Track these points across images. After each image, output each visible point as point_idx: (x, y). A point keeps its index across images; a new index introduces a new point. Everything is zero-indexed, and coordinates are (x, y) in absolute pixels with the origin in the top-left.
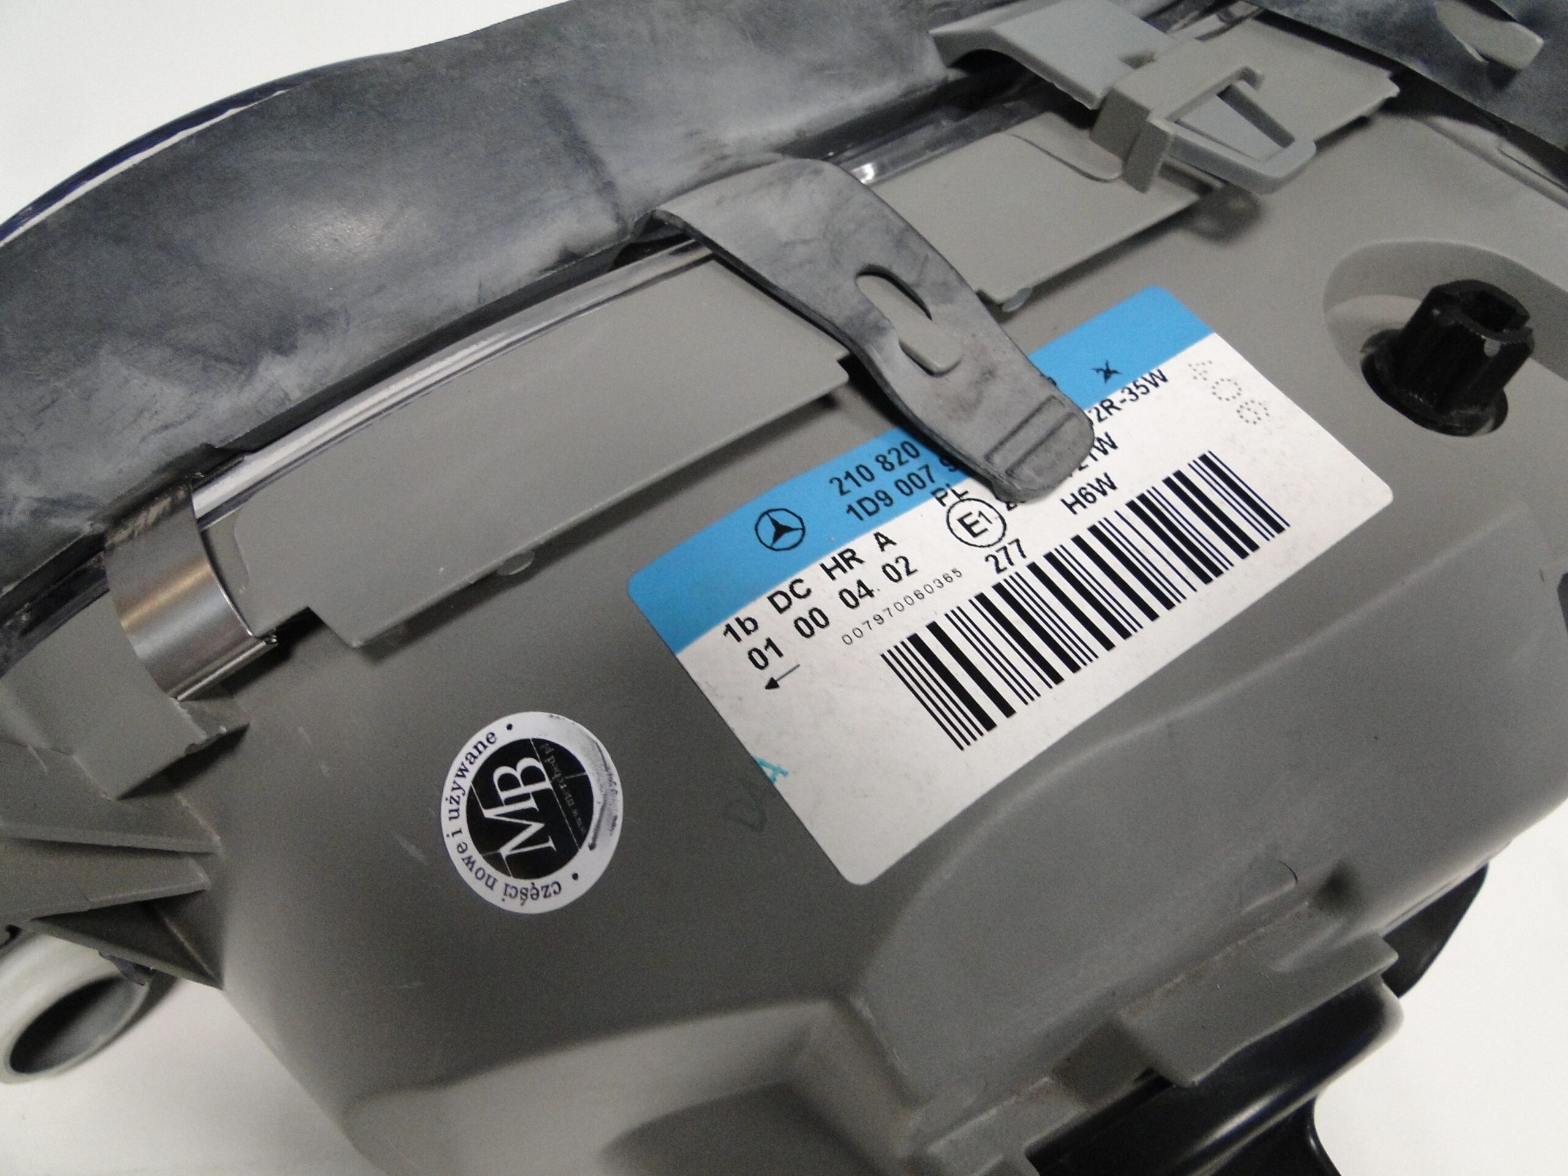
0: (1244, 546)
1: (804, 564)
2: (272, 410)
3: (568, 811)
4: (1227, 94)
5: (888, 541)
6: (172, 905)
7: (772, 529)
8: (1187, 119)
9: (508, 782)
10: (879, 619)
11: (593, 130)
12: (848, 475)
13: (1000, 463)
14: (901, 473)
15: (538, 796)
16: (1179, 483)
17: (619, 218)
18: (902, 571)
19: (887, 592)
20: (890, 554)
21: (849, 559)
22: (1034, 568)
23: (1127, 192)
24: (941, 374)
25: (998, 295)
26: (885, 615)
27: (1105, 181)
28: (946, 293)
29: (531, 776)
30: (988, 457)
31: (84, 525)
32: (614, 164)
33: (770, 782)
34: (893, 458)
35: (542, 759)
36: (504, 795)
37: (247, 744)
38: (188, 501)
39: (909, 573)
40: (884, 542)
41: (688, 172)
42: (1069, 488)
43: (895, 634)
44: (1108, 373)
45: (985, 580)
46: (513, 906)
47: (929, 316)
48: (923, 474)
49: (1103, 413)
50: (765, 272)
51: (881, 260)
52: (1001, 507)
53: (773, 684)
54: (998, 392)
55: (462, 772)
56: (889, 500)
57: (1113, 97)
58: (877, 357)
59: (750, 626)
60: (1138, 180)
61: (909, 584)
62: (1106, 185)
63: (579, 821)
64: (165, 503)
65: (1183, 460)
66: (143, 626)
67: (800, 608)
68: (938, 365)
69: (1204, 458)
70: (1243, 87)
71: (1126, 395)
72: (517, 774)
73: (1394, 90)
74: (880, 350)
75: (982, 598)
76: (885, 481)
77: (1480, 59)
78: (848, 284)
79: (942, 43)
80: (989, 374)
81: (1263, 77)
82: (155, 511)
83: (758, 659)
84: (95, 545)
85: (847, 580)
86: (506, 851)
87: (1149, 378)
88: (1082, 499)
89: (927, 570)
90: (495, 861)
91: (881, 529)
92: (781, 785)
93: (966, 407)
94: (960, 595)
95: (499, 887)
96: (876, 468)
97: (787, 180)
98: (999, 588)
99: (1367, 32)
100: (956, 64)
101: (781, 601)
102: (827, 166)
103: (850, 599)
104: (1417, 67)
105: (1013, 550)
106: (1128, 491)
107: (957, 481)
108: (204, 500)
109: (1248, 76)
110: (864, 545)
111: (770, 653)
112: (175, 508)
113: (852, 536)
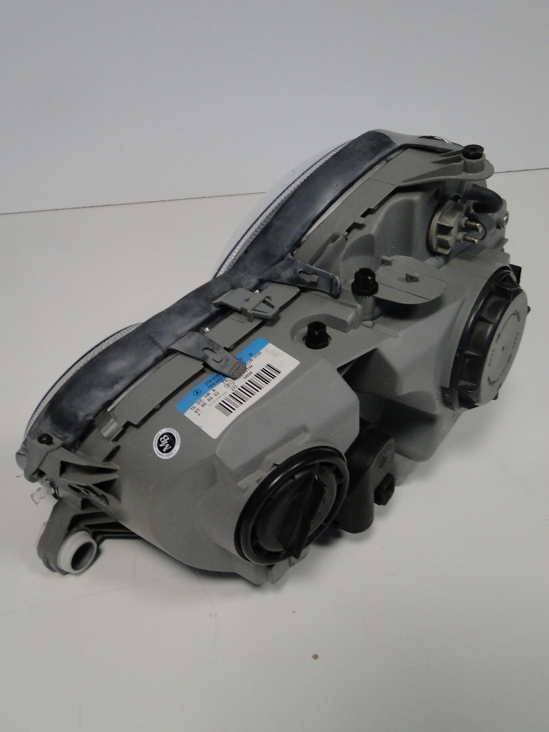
0: (273, 377)
1: (201, 396)
2: (117, 392)
3: (172, 441)
4: (264, 302)
5: (215, 390)
6: (112, 482)
7: (196, 393)
8: (256, 309)
9: (163, 440)
10: (214, 402)
11: (156, 339)
12: (208, 382)
13: (230, 374)
14: (216, 379)
15: (168, 441)
16: (264, 370)
17: (163, 351)
18: (217, 394)
19: (215, 398)
20: (215, 392)
21: (209, 394)
22: (239, 389)
23: (249, 323)
24: (220, 362)
25: (228, 347)
26: (215, 401)
27: (243, 322)
28: (218, 349)
29: (166, 438)
30: (229, 373)
31: (91, 418)
32: (160, 343)
33: (201, 429)
34: (215, 378)
35: (167, 435)
36: (162, 442)
37: (121, 449)
38: (107, 410)
39: (218, 394)
40: (214, 391)
41: (173, 341)
42: (244, 375)
43: (217, 403)
44: (251, 355)
45: (230, 392)
46: (167, 458)
47: (215, 353)
48: (220, 379)
49: (250, 361)
50: (187, 353)
51: (206, 346)
52: (233, 381)
53: (199, 415)
54: (229, 363)
55: (156, 441)
56: (214, 384)
57: (242, 309)
58: (208, 363)
59: (194, 407)
60: (250, 320)
61: (218, 396)
62: (244, 323)
63: (174, 442)
64: (103, 411)
65: (264, 366)
66: (104, 431)
67: (202, 403)
68: (218, 361)
69: (268, 365)
70: (267, 300)
71: (254, 357)
72: (164, 438)
73: (299, 290)
74: (208, 361)
75: (231, 395)
76: (214, 381)
77: (310, 282)
78: (202, 352)
79: (215, 305)
80: (228, 360)
81: (271, 297)
82: (101, 413)
83: (196, 412)
84: (93, 421)
85: (209, 397)
86: (164, 450)
87: (258, 354)
88: (247, 376)
89: (221, 393)
90: (163, 452)
91: (214, 389)
92: (202, 429)
93: (224, 367)
94: (227, 396)
95: (164, 456)
96: (212, 380)
97: (190, 337)
98: (233, 393)
99: (290, 282)
100: (217, 308)
101: (199, 403)
102: (196, 333)
103: (209, 400)
104: (301, 286)
105: (235, 387)
106: (254, 373)
107: (225, 378)
108: (109, 410)
109: (268, 297)
110: (211, 392)
111: (198, 411)
112: (105, 412)
113: (209, 391)
